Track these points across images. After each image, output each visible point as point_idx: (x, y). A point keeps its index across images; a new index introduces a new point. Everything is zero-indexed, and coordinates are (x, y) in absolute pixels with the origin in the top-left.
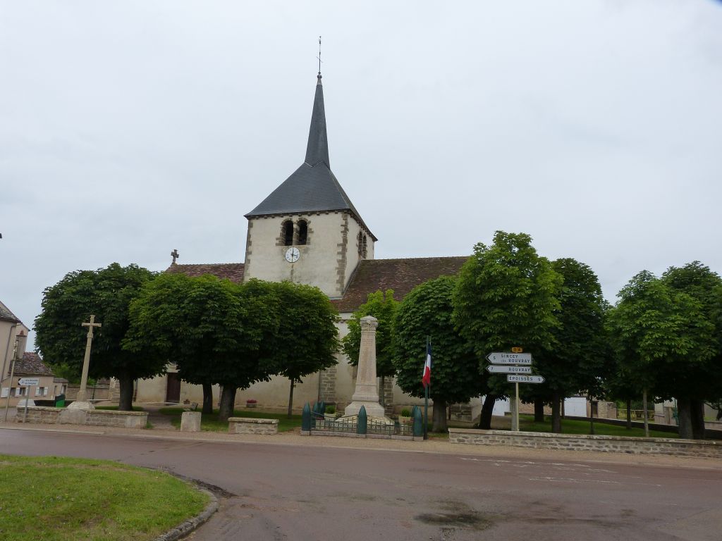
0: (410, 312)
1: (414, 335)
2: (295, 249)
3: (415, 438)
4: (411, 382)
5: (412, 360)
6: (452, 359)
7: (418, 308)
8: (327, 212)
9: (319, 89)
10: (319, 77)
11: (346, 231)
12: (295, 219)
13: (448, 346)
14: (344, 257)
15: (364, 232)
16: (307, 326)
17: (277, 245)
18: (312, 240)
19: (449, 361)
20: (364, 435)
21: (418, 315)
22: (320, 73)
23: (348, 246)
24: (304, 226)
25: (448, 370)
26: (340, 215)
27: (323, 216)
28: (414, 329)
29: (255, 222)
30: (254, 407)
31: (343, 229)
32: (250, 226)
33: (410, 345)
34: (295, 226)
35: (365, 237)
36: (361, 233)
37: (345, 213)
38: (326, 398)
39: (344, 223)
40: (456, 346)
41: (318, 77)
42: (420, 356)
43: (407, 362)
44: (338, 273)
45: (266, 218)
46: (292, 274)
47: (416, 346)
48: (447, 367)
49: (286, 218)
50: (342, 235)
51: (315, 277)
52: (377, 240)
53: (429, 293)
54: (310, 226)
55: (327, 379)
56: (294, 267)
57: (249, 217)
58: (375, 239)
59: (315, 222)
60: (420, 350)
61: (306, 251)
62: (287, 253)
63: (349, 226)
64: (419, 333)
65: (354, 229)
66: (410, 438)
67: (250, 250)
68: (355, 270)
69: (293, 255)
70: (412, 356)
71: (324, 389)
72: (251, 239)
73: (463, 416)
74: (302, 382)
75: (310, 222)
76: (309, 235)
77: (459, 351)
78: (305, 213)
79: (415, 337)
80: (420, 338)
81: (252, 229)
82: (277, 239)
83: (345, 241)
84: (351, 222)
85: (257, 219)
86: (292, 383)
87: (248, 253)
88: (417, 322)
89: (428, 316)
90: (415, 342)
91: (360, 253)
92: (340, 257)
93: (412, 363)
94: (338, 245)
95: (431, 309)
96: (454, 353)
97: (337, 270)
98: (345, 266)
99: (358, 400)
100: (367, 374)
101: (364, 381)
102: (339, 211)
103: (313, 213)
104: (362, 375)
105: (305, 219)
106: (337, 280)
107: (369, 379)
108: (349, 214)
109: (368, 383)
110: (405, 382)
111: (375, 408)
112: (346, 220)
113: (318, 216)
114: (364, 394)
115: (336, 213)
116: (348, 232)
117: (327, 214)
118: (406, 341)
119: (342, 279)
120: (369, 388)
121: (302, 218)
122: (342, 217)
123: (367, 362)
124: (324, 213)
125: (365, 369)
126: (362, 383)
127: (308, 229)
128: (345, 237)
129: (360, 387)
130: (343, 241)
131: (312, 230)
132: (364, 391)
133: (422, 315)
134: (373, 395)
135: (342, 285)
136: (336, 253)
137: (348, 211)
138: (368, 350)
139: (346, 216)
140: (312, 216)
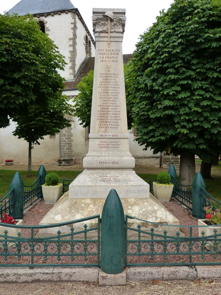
1: (168, 68)
5: (166, 103)
7: (173, 29)
11: (75, 28)
14: (74, 48)
21: (174, 38)
23: (77, 40)
24: (42, 25)
26: (70, 15)
27: (56, 17)
30: (12, 164)
31: (72, 26)
35: (90, 42)
36: (87, 37)
37: (74, 13)
38: (65, 156)
39: (73, 21)
43: (159, 107)
47: (174, 82)
50: (72, 31)
54: (47, 26)
59: (50, 22)
60: (179, 89)
63: (78, 26)
64: (179, 63)
68: (84, 63)
70: (167, 97)
71: (64, 149)
75: (47, 22)
78: (43, 15)
80: (177, 72)
83: (75, 36)
84: (79, 24)
88: (174, 47)
90: (173, 77)
91: (87, 52)
92: (71, 49)
93: (166, 108)
94: (70, 39)
97: (70, 59)
98: (76, 57)
99: (95, 166)
100: (109, 116)
101: (104, 129)
102: (69, 12)
103: (48, 14)
104: (99, 118)
105: (42, 20)
106: (70, 67)
107: (114, 126)
108: (77, 14)
109: (113, 134)
110: (151, 134)
111: (131, 181)
112: (74, 18)
113: (53, 17)
114: (107, 154)
115: (67, 13)
116: (77, 29)
117: (60, 14)
118: (154, 80)
119: (74, 66)
120: (114, 143)
121: (40, 19)
122: (71, 16)
123: (109, 94)
124: (57, 14)
125: (105, 107)
126: (101, 134)
127: (45, 27)
128: (75, 32)
129: (98, 141)
130: (73, 36)
131: (49, 29)
132: (105, 149)
133: (181, 37)
134: (123, 156)
135: (74, 71)
136: (68, 46)
137: (76, 11)
138: (109, 71)
139: (74, 16)
140: (48, 17)
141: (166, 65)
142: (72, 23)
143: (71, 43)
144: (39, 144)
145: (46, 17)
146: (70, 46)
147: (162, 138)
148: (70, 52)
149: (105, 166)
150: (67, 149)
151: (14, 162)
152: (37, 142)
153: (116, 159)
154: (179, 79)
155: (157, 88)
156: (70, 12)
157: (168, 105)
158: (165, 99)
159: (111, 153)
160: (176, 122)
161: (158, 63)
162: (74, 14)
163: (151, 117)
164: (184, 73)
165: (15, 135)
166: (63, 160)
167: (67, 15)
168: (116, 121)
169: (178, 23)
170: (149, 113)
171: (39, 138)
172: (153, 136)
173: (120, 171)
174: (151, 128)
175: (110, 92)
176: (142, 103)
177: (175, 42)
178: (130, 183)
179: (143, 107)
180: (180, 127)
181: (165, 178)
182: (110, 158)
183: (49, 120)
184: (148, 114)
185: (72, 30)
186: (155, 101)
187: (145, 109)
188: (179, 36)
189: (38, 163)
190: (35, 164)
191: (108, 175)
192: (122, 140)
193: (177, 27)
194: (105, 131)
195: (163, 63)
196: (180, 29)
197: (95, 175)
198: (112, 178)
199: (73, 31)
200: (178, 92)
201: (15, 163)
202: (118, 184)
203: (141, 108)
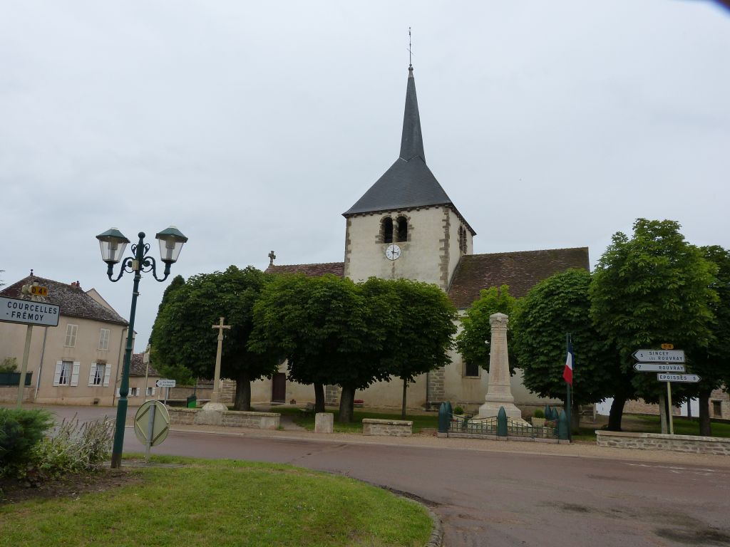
0: (538, 307)
1: (543, 331)
2: (395, 246)
3: (561, 441)
4: (541, 381)
5: (542, 358)
6: (587, 357)
7: (547, 304)
8: (427, 207)
9: (411, 81)
10: (411, 69)
11: (447, 226)
12: (394, 216)
13: (582, 343)
14: (447, 252)
15: (464, 226)
16: (427, 324)
17: (376, 242)
18: (412, 237)
19: (584, 359)
20: (505, 438)
21: (547, 310)
22: (411, 65)
23: (450, 241)
24: (403, 223)
25: (584, 369)
26: (441, 210)
27: (423, 212)
28: (544, 325)
29: (353, 220)
30: (361, 407)
31: (445, 223)
32: (349, 224)
33: (539, 343)
34: (394, 223)
35: (465, 232)
36: (461, 228)
37: (446, 207)
38: (435, 398)
39: (445, 217)
40: (592, 343)
41: (409, 69)
42: (551, 355)
43: (537, 360)
44: (442, 269)
45: (364, 216)
46: (393, 272)
47: (547, 344)
48: (582, 365)
49: (385, 215)
50: (444, 230)
51: (417, 274)
52: (476, 234)
53: (558, 288)
54: (410, 222)
55: (435, 378)
56: (395, 264)
57: (347, 215)
58: (473, 234)
59: (415, 218)
60: (551, 347)
61: (407, 248)
62: (387, 251)
63: (451, 221)
64: (550, 330)
65: (455, 224)
66: (556, 440)
67: (349, 249)
68: (457, 266)
69: (393, 252)
70: (542, 353)
71: (433, 389)
72: (350, 238)
73: (584, 417)
74: (414, 382)
75: (410, 218)
76: (410, 232)
77: (595, 348)
78: (405, 209)
79: (544, 334)
80: (550, 335)
81: (350, 228)
82: (376, 237)
83: (447, 236)
84: (452, 216)
85: (355, 217)
86: (405, 383)
87: (347, 252)
88: (546, 319)
89: (559, 312)
90: (545, 339)
91: (461, 248)
92: (443, 253)
93: (542, 362)
94: (441, 241)
95: (562, 304)
96: (590, 351)
97: (440, 267)
98: (448, 262)
99: (492, 400)
102: (440, 206)
103: (412, 209)
104: (494, 374)
105: (404, 215)
106: (441, 277)
107: (502, 379)
108: (451, 208)
109: (502, 383)
110: (533, 381)
112: (448, 214)
113: (418, 212)
114: (498, 394)
115: (437, 208)
117: (427, 209)
118: (534, 339)
119: (446, 276)
120: (502, 388)
121: (402, 215)
122: (443, 212)
124: (424, 208)
125: (497, 369)
126: (495, 383)
127: (408, 225)
128: (447, 230)
129: (493, 387)
130: (445, 235)
131: (413, 227)
132: (498, 391)
133: (552, 311)
134: (507, 396)
135: (446, 282)
136: (439, 249)
137: (450, 205)
138: (499, 349)
139: (448, 211)
140: (411, 212)
141: (541, 330)
142: (443, 220)
143: (443, 245)
145: (409, 211)
146: (441, 249)
147: (541, 384)
148: (441, 257)
149: (497, 400)
150: (438, 389)
152: (412, 379)
153: (504, 397)
154: (550, 341)
155: (535, 346)
156: (443, 206)
160: (550, 373)
164: (555, 336)
166: (433, 404)
167: (437, 210)
168: (503, 376)
170: (531, 363)
172: (535, 382)
173: (506, 403)
174: (532, 375)
175: (500, 360)
178: (511, 408)
182: (500, 396)
186: (534, 355)
188: (550, 310)
191: (499, 405)
192: (506, 387)
194: (498, 382)
197: (491, 404)
200: (550, 351)
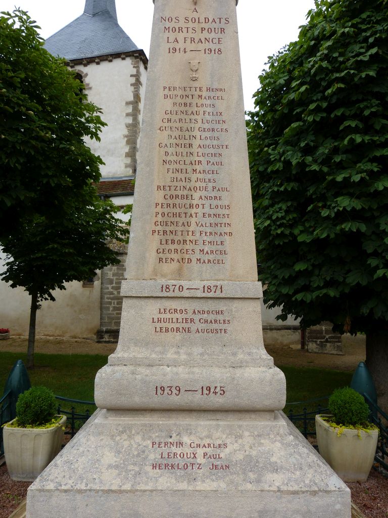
1: (343, 118)
8: (110, 58)
11: (137, 84)
14: (135, 118)
18: (89, 98)
24: (78, 81)
26: (128, 61)
27: (105, 65)
31: (133, 80)
37: (136, 57)
38: (110, 323)
39: (134, 71)
44: (128, 143)
54: (87, 80)
55: (112, 293)
59: (93, 75)
75: (87, 75)
76: (86, 93)
78: (80, 62)
83: (137, 98)
86: (35, 301)
88: (360, 66)
90: (358, 138)
92: (130, 120)
94: (128, 103)
97: (126, 139)
98: (137, 136)
99: (137, 400)
100: (193, 220)
101: (174, 265)
102: (127, 56)
103: (90, 61)
104: (159, 228)
105: (78, 70)
106: (126, 153)
107: (211, 257)
108: (141, 59)
109: (207, 283)
110: (301, 282)
111: (276, 469)
112: (137, 67)
113: (98, 66)
114: (183, 357)
115: (123, 59)
116: (141, 86)
117: (111, 61)
118: (307, 151)
119: (133, 151)
120: (211, 317)
121: (76, 70)
122: (132, 64)
123: (195, 150)
124: (106, 60)
125: (180, 193)
126: (163, 281)
127: (84, 83)
128: (137, 91)
129: (151, 309)
130: (134, 97)
131: (90, 86)
132: (178, 336)
134: (240, 365)
135: (134, 160)
136: (125, 115)
137: (140, 55)
138: (195, 80)
139: (138, 62)
140: (89, 67)
141: (339, 113)
142: (132, 76)
143: (130, 109)
144: (53, 299)
145: (85, 65)
146: (128, 115)
147: (332, 293)
148: (128, 126)
149: (175, 400)
150: (114, 309)
151: (11, 332)
152: (50, 295)
153: (217, 375)
154: (373, 145)
155: (315, 167)
156: (129, 56)
157: (349, 209)
158: (337, 195)
159: (197, 350)
160: (370, 251)
161: (318, 109)
162: (136, 59)
163: (300, 239)
165: (6, 279)
167: (124, 61)
168: (218, 239)
169: (364, 16)
170: (296, 232)
171: (57, 288)
172: (306, 288)
173: (232, 421)
174: (300, 267)
175: (196, 143)
176: (277, 207)
177: (359, 54)
178: (269, 477)
179: (280, 215)
180: (381, 266)
181: (353, 408)
182: (196, 370)
183: (71, 251)
184: (291, 234)
185: (133, 88)
186: (310, 201)
187: (285, 221)
188: (371, 40)
189: (58, 336)
190: (52, 338)
191: (186, 439)
192: (236, 305)
193: (362, 23)
194: (179, 274)
195: (329, 109)
196: (373, 27)
197: (138, 439)
198: (200, 452)
199: (135, 88)
201: (14, 335)
202: (223, 485)
203: (274, 218)
